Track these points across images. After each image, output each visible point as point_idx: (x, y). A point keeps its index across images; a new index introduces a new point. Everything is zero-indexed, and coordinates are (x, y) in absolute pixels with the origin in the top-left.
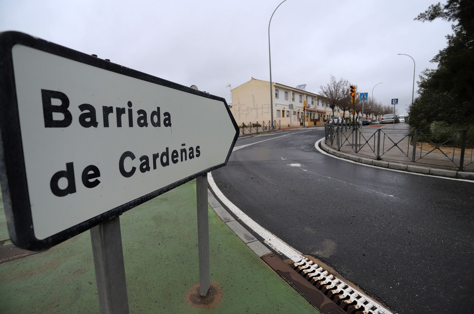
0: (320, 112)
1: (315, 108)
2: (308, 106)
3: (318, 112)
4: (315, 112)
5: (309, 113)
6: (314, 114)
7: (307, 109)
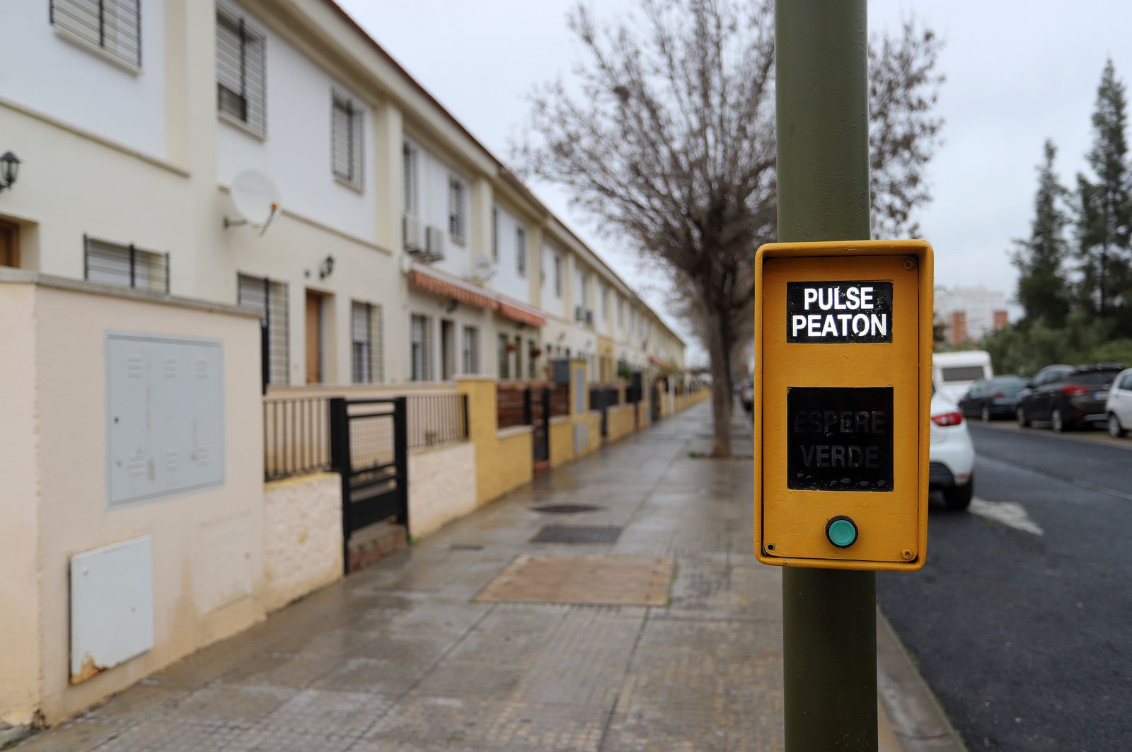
0: (512, 314)
1: (481, 273)
2: (422, 246)
3: (501, 314)
4: (475, 306)
5: (437, 315)
6: (471, 331)
7: (420, 268)
